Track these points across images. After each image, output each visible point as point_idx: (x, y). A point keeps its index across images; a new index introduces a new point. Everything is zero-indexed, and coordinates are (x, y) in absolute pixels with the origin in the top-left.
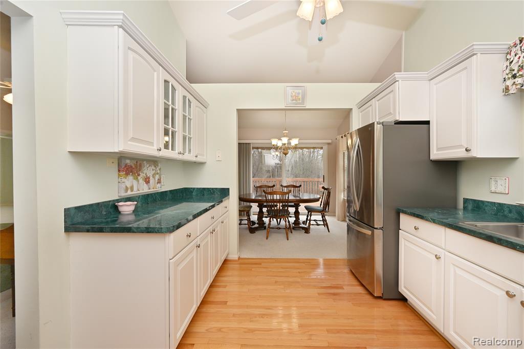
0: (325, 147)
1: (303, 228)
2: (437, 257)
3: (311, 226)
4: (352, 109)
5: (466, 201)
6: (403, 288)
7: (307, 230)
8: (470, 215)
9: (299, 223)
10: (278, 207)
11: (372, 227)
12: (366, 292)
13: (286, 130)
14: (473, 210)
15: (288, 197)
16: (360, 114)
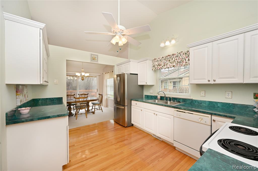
0: (98, 77)
1: (92, 112)
2: (141, 110)
3: (95, 111)
4: (114, 66)
5: (145, 95)
6: (133, 122)
7: (93, 113)
8: (146, 99)
9: (89, 111)
10: (78, 104)
11: (124, 106)
12: (122, 127)
13: (83, 69)
14: (147, 98)
15: (87, 99)
16: (117, 68)
